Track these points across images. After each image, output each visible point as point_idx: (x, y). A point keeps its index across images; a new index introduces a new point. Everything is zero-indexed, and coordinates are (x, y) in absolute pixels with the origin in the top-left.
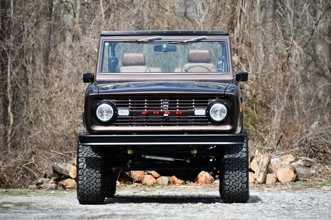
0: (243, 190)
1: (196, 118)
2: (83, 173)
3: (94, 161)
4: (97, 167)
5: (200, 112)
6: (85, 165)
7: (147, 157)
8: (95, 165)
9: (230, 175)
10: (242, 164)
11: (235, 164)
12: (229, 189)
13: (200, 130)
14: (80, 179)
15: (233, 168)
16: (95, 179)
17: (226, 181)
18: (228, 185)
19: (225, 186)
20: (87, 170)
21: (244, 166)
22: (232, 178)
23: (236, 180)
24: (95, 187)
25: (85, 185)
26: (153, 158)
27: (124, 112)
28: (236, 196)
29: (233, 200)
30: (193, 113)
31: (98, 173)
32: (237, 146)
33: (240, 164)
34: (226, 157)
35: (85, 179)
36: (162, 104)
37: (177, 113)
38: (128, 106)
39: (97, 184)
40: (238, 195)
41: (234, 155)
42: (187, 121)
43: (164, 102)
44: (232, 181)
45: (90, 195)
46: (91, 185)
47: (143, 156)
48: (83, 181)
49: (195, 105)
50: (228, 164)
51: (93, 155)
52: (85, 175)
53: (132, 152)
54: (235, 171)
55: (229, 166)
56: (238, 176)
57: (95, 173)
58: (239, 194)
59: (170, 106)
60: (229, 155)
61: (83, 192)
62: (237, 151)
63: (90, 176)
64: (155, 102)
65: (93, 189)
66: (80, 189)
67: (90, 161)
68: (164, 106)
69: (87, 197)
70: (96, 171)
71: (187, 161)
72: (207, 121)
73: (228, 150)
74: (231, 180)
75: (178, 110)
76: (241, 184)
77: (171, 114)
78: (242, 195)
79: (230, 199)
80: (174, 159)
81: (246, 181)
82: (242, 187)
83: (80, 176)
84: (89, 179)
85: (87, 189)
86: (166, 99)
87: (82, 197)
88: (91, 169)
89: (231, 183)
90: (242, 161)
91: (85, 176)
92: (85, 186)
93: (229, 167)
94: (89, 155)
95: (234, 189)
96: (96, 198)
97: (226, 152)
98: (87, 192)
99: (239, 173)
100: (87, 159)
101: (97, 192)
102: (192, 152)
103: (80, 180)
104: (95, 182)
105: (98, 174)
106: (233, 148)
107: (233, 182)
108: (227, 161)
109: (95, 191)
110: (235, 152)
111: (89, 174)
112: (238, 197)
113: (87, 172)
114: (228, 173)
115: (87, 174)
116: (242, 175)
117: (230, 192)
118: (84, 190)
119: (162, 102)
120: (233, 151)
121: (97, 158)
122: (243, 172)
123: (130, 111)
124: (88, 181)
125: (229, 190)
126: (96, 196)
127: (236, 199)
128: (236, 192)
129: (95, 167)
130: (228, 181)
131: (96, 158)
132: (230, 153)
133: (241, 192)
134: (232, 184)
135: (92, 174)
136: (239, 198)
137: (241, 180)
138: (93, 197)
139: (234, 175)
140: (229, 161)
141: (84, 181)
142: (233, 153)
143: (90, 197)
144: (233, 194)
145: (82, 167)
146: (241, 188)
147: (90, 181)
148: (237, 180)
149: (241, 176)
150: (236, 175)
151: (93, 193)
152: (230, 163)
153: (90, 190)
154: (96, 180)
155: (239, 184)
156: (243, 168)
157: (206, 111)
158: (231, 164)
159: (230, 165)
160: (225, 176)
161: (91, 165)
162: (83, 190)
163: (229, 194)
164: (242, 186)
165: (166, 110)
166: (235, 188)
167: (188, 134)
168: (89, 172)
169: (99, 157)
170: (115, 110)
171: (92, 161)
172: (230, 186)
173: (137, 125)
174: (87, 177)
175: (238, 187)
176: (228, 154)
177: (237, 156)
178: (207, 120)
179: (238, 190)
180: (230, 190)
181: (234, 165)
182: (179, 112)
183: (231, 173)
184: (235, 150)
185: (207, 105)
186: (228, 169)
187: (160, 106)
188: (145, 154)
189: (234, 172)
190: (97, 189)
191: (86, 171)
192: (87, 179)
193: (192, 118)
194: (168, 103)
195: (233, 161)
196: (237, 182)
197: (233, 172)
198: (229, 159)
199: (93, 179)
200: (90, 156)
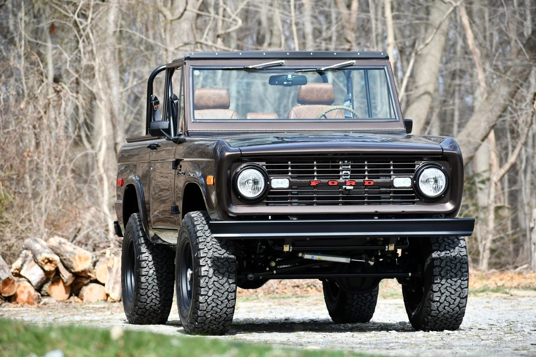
0: (460, 308)
1: (395, 192)
2: (207, 283)
3: (224, 263)
4: (230, 273)
5: (402, 182)
6: (211, 271)
7: (307, 256)
8: (227, 271)
9: (442, 285)
10: (461, 267)
11: (451, 267)
12: (438, 307)
13: (403, 212)
14: (202, 293)
15: (447, 274)
16: (227, 293)
17: (435, 294)
18: (438, 301)
19: (432, 304)
20: (215, 278)
21: (464, 270)
22: (445, 290)
23: (451, 293)
24: (226, 307)
25: (209, 303)
26: (316, 257)
27: (280, 183)
28: (447, 318)
29: (440, 326)
30: (391, 185)
31: (232, 283)
32: (452, 238)
33: (458, 267)
34: (435, 255)
35: (210, 293)
36: (341, 168)
37: (367, 184)
38: (287, 172)
39: (229, 301)
40: (451, 318)
41: (448, 252)
42: (379, 198)
43: (344, 165)
44: (444, 295)
45: (215, 320)
46: (219, 303)
47: (300, 255)
48: (207, 297)
49: (395, 172)
50: (439, 266)
51: (223, 253)
52: (210, 287)
53: (291, 248)
54: (451, 278)
55: (442, 270)
56: (454, 287)
57: (227, 284)
58: (452, 316)
59: (352, 172)
60: (439, 252)
61: (205, 315)
62: (451, 246)
63: (218, 288)
64: (328, 167)
65: (221, 310)
66: (200, 311)
67: (219, 264)
68: (344, 172)
69: (210, 322)
70: (229, 280)
71: (370, 262)
72: (413, 198)
73: (437, 244)
74: (442, 294)
75: (367, 179)
76: (459, 299)
77: (357, 186)
78: (457, 317)
79: (436, 324)
80: (350, 259)
81: (466, 294)
82: (460, 305)
83: (202, 289)
84: (218, 294)
85: (212, 309)
86: (346, 162)
87: (202, 323)
88: (221, 278)
89: (443, 298)
90: (462, 261)
91: (210, 289)
92: (209, 305)
93: (440, 272)
94: (216, 255)
95: (446, 307)
96: (223, 325)
97: (434, 248)
98: (211, 315)
99: (456, 282)
100: (213, 261)
101: (227, 315)
102: (387, 247)
103: (202, 295)
104: (227, 298)
105: (231, 285)
106: (444, 241)
107: (447, 296)
108: (436, 263)
109: (225, 313)
110: (449, 246)
111: (218, 285)
112: (450, 320)
113: (214, 281)
114: (439, 281)
115: (215, 285)
116: (461, 284)
117: (440, 312)
118: (207, 312)
119: (341, 165)
120: (445, 246)
121: (229, 258)
122: (463, 280)
123: (290, 181)
124: (216, 297)
125: (438, 309)
126: (224, 322)
127: (445, 324)
128: (449, 312)
129: (227, 274)
130: (439, 294)
131: (227, 259)
132: (441, 249)
133: (457, 313)
134: (445, 300)
135: (222, 285)
136: (450, 322)
137: (458, 293)
138: (220, 322)
139: (449, 285)
140: (441, 263)
141: (209, 297)
142: (445, 249)
143: (215, 322)
144: (443, 316)
145: (206, 274)
146: (458, 306)
147: (218, 297)
148: (453, 292)
149: (460, 286)
150: (451, 285)
151: (220, 316)
152: (442, 265)
153: (217, 312)
154: (228, 296)
155: (455, 300)
156: (462, 273)
157: (412, 180)
158: (444, 267)
159: (442, 268)
160: (434, 286)
161: (221, 271)
162: (205, 312)
163: (436, 316)
164: (459, 303)
165: (346, 179)
166: (448, 306)
167: (379, 218)
168: (217, 281)
169: (232, 256)
170: (267, 180)
171: (222, 263)
172: (441, 303)
173: (299, 204)
174: (214, 291)
175: (453, 304)
176: (437, 250)
177: (453, 254)
178: (414, 194)
179: (453, 310)
180: (440, 309)
181: (449, 268)
182: (370, 183)
183: (443, 281)
184: (449, 243)
185: (413, 171)
186: (440, 274)
187: (338, 172)
188: (304, 252)
189: (449, 280)
190: (229, 310)
191: (212, 280)
192: (213, 294)
193: (390, 192)
194: (350, 167)
195: (447, 262)
196: (453, 296)
197: (447, 279)
198: (440, 259)
199: (223, 294)
200: (218, 255)
